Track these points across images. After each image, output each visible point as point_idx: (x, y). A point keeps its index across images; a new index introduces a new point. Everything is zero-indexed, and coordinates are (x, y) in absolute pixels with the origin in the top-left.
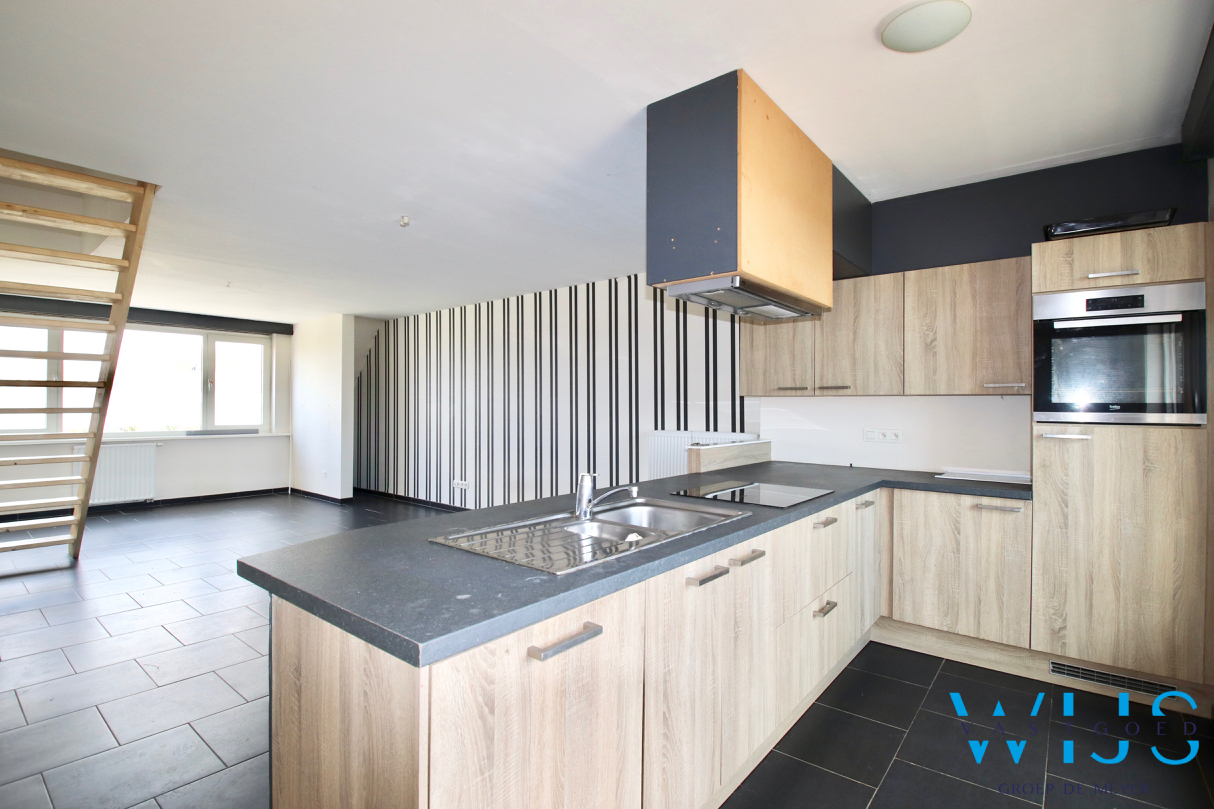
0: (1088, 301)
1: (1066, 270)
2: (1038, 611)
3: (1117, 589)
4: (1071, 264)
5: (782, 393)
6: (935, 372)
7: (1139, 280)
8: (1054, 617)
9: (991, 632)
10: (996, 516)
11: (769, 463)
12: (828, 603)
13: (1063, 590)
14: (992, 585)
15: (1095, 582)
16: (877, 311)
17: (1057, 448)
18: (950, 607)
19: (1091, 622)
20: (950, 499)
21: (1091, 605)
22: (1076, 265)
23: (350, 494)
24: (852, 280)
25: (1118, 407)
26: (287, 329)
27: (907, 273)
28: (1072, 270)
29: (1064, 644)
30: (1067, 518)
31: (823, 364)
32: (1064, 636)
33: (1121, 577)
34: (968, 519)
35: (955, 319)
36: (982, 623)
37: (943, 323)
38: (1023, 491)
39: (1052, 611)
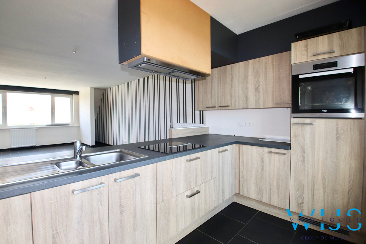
0: (314, 65)
1: (305, 53)
2: (292, 195)
3: (324, 188)
4: (307, 50)
5: (208, 109)
6: (259, 99)
7: (335, 55)
8: (299, 198)
9: (275, 202)
10: (277, 156)
11: (208, 134)
12: (197, 191)
13: (302, 187)
14: (275, 184)
15: (315, 185)
16: (239, 77)
17: (301, 129)
18: (260, 191)
19: (313, 201)
20: (260, 149)
21: (314, 195)
22: (309, 50)
23: (94, 144)
24: (230, 65)
25: (326, 111)
26: (77, 93)
27: (249, 61)
28: (307, 53)
29: (303, 209)
30: (304, 158)
31: (221, 97)
32: (302, 206)
33: (326, 183)
34: (266, 157)
35: (266, 78)
36: (271, 198)
37: (262, 80)
38: (287, 146)
39: (298, 196)
